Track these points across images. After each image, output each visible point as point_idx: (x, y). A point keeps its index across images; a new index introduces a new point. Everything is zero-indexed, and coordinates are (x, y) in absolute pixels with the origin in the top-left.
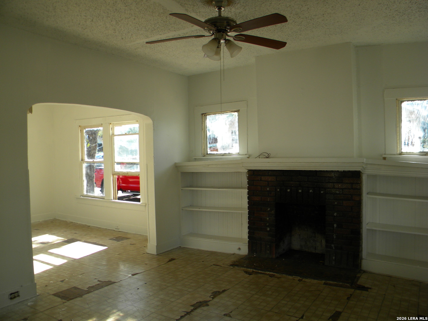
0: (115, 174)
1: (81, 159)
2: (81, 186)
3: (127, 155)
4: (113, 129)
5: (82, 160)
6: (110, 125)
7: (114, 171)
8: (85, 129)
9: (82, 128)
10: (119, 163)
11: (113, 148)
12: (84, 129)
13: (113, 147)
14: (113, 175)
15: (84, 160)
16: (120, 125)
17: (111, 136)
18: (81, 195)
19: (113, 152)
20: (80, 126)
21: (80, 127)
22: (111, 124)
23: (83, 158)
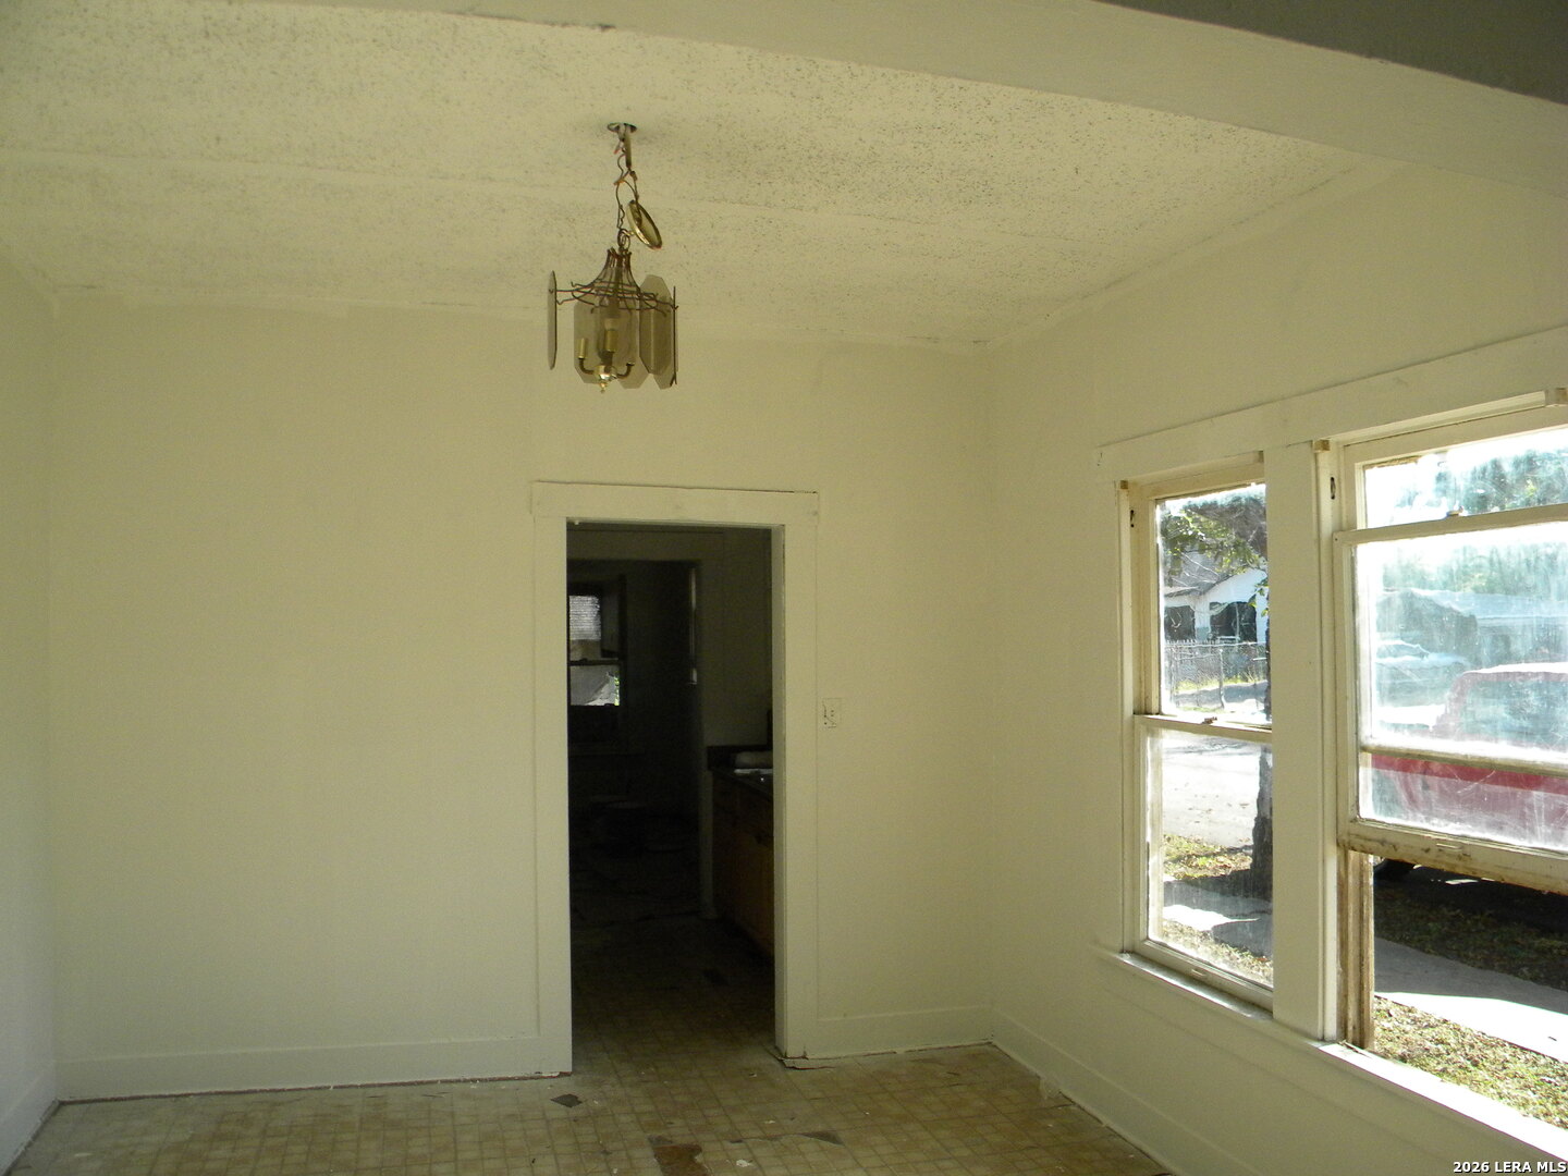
0: (1357, 842)
1: (1137, 700)
2: (1128, 881)
3: (1462, 693)
4: (1342, 487)
5: (1143, 710)
6: (1325, 458)
7: (1351, 814)
8: (1160, 501)
9: (1140, 496)
10: (1388, 759)
11: (1348, 637)
12: (1157, 501)
13: (1347, 627)
14: (1344, 847)
15: (1155, 708)
16: (1402, 449)
17: (1332, 539)
18: (1127, 944)
19: (1349, 664)
20: (1124, 485)
21: (1124, 493)
22: (1325, 445)
23: (1148, 698)
